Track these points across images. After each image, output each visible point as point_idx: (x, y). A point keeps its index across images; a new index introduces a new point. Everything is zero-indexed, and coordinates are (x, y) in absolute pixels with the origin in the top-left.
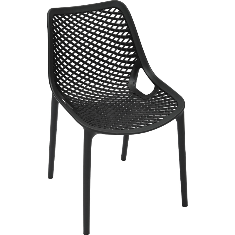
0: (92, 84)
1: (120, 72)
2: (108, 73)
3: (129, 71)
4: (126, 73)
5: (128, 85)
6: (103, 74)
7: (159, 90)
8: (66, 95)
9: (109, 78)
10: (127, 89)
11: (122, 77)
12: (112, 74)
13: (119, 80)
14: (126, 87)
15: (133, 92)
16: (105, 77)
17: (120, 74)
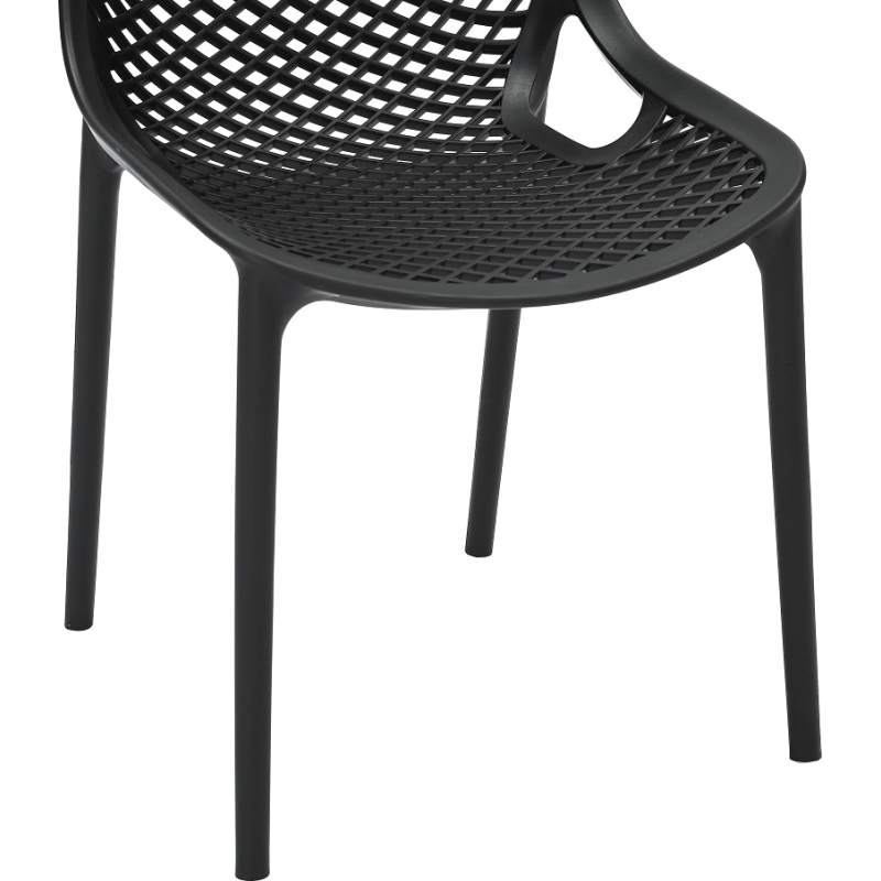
0: (305, 101)
1: (460, 41)
2: (393, 46)
3: (509, 34)
4: (488, 46)
5: (499, 111)
6: (365, 50)
7: (668, 118)
8: (158, 143)
9: (398, 73)
10: (492, 131)
11: (470, 68)
12: (416, 54)
13: (451, 88)
14: (487, 122)
15: (524, 143)
16: (373, 65)
17: (459, 55)
